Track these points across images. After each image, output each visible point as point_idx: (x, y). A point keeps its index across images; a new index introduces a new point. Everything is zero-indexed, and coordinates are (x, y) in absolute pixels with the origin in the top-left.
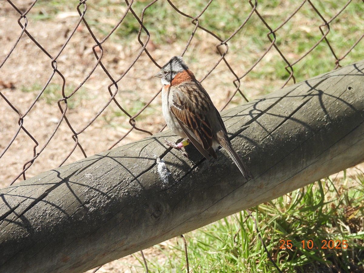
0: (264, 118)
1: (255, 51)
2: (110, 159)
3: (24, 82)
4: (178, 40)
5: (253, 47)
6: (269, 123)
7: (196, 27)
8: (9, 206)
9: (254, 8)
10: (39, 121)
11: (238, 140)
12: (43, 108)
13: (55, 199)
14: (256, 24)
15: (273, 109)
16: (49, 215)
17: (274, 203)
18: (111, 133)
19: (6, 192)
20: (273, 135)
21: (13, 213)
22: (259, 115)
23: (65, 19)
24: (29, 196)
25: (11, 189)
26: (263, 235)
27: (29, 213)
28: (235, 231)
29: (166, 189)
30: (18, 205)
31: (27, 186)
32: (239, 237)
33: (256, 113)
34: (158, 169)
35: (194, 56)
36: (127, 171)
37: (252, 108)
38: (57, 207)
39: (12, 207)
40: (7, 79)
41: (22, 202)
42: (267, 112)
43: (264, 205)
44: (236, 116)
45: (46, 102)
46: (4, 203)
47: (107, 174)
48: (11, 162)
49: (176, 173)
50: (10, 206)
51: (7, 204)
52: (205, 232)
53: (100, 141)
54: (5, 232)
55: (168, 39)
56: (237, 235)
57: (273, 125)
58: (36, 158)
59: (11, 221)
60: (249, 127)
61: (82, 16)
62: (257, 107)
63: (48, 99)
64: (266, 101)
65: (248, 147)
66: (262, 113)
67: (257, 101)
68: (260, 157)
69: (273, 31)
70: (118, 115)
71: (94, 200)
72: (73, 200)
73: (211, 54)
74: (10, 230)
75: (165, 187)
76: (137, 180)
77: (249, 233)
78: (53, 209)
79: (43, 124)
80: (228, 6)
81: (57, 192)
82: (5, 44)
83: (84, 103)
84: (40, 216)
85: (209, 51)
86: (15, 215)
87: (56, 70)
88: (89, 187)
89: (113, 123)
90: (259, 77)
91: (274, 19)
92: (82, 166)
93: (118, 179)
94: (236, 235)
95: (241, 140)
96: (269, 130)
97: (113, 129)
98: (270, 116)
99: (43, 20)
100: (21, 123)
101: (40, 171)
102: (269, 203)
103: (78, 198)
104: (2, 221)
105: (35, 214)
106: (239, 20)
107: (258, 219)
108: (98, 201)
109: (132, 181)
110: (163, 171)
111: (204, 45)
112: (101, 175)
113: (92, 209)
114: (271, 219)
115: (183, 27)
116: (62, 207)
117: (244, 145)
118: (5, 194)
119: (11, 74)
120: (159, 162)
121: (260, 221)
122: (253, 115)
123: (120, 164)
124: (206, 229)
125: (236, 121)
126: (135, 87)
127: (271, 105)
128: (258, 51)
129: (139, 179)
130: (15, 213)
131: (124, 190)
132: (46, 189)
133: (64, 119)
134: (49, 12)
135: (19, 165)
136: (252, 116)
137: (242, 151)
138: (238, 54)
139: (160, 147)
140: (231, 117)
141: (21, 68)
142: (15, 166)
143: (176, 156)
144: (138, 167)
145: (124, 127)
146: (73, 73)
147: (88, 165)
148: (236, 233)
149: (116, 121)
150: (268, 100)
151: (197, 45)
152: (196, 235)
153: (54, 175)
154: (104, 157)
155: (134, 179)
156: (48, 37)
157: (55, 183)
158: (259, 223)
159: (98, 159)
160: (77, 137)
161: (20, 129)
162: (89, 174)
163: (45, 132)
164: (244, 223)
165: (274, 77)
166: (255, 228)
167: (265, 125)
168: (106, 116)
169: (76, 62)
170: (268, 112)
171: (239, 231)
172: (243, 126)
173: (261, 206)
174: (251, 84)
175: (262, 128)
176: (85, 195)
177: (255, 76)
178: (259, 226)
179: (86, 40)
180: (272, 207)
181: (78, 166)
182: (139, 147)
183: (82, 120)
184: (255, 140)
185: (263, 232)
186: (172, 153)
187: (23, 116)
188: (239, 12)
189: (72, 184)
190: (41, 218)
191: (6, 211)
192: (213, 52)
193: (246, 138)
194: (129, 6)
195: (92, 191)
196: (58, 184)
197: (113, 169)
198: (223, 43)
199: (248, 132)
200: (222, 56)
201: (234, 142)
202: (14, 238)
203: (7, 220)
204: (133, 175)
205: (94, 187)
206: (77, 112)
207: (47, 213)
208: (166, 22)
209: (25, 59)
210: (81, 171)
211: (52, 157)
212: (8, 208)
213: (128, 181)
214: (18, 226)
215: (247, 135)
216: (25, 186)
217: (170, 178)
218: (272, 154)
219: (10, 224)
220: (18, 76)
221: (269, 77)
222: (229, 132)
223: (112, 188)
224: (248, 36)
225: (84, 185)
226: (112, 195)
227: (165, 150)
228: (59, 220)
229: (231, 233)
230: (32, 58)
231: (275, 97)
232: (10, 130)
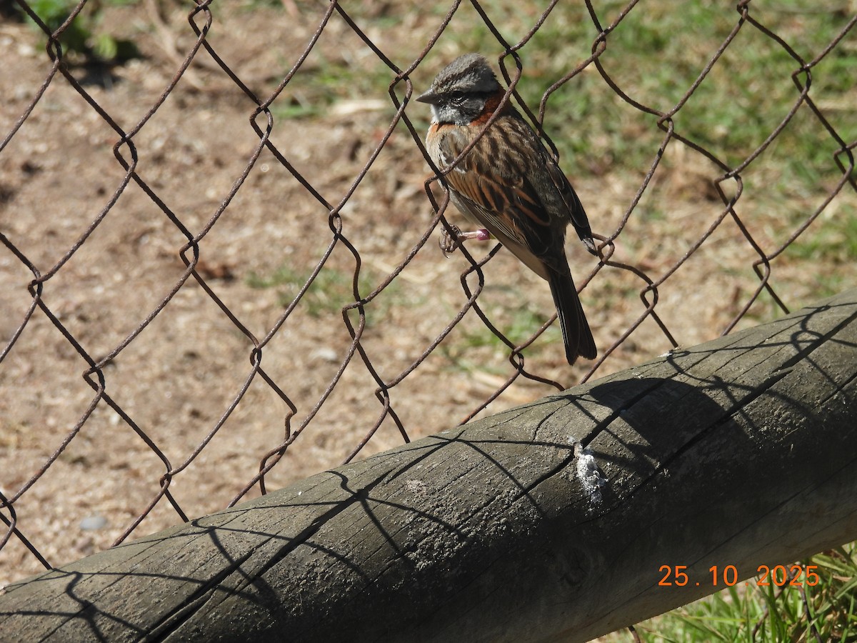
0: (827, 350)
1: (799, 193)
2: (465, 445)
3: (254, 263)
4: (618, 168)
5: (793, 185)
6: (838, 364)
7: (667, 135)
8: (227, 555)
9: (803, 93)
10: (290, 357)
11: (766, 402)
12: (300, 324)
13: (336, 538)
14: (801, 131)
15: (847, 330)
16: (322, 577)
17: (848, 551)
18: (459, 385)
19: (221, 524)
20: (847, 390)
21: (236, 573)
22: (815, 344)
23: (351, 115)
24: (274, 533)
25: (233, 515)
26: (821, 626)
27: (274, 573)
28: (756, 617)
29: (595, 517)
30: (250, 554)
31: (270, 509)
32: (766, 632)
33: (809, 339)
34: (579, 471)
35: (655, 205)
36: (505, 475)
37: (798, 328)
38: (341, 558)
39: (236, 557)
40: (214, 258)
41: (258, 547)
42: (834, 337)
43: (825, 557)
44: (760, 345)
45: (307, 310)
46: (215, 548)
47: (458, 481)
48: (224, 454)
49: (620, 481)
50: (230, 555)
51: (222, 550)
52: (684, 618)
53: (433, 403)
54: (219, 616)
55: (593, 165)
56: (761, 627)
57: (847, 368)
58: (290, 443)
59: (232, 592)
60: (791, 371)
61: (400, 109)
62: (809, 326)
63: (311, 304)
64: (831, 310)
65: (790, 420)
66: (822, 339)
67: (810, 311)
68: (817, 443)
69: (847, 147)
70: (477, 342)
71: (426, 543)
72: (377, 543)
73: (693, 201)
74: (229, 613)
75: (595, 512)
76: (529, 496)
77: (789, 622)
78: (330, 563)
79: (299, 363)
80: (735, 88)
81: (341, 522)
82: (209, 175)
83: (396, 313)
84: (301, 580)
85: (689, 194)
86: (242, 578)
87: (338, 236)
88: (415, 511)
89: (465, 362)
90: (806, 256)
91: (844, 118)
92: (399, 463)
93: (485, 492)
94: (757, 627)
95: (772, 403)
96: (839, 379)
97: (464, 376)
98: (840, 347)
99: (298, 118)
100: (257, 361)
101: (294, 474)
102: (836, 552)
103: (389, 539)
104: (211, 590)
105: (288, 574)
106: (760, 121)
107: (809, 590)
108: (436, 545)
109: (516, 498)
110: (589, 474)
111: (679, 179)
112: (444, 484)
113: (422, 564)
114: (840, 589)
115: (628, 138)
116: (352, 559)
117: (779, 416)
118: (218, 528)
119: (225, 246)
120: (579, 455)
121: (813, 596)
122: (801, 344)
123: (488, 457)
124: (685, 612)
125: (762, 357)
126: (515, 277)
127: (842, 321)
128: (805, 194)
129: (533, 494)
130: (241, 571)
131: (499, 520)
132: (314, 517)
133: (357, 351)
134: (314, 100)
135: (242, 459)
136: (797, 347)
137: (776, 429)
138: (759, 201)
139: (581, 418)
140: (749, 347)
141: (247, 232)
142: (235, 462)
143: (620, 441)
144: (528, 467)
145: (489, 372)
146: (369, 244)
147: (413, 460)
148: (758, 622)
149: (473, 357)
150: (836, 310)
151: (661, 179)
152: (662, 627)
153: (332, 482)
154: (451, 441)
155: (522, 494)
156: (312, 157)
157: (337, 502)
158: (812, 600)
159: (437, 446)
160: (386, 394)
161: (254, 375)
162: (416, 482)
163: (304, 383)
164: (776, 599)
165: (842, 256)
166: (803, 610)
167: (829, 367)
168: (448, 346)
169: (377, 218)
170: (837, 336)
171: (765, 617)
172: (776, 370)
173: (816, 558)
174: (789, 271)
175: (821, 375)
176: (407, 531)
177: (798, 252)
178: (811, 606)
179: (400, 166)
180: (844, 562)
181: (390, 463)
182: (533, 418)
183: (390, 354)
184: (805, 403)
185: (821, 621)
186: (610, 433)
187: (260, 344)
188: (761, 101)
189: (375, 504)
190: (302, 583)
191: (221, 568)
192: (700, 196)
193: (783, 397)
194: (511, 85)
195: (422, 521)
196: (342, 505)
197: (471, 469)
198: (730, 174)
199: (790, 384)
200: (727, 205)
201: (755, 407)
202: (238, 631)
203: (224, 589)
204: (519, 485)
205: (428, 512)
206: (379, 336)
207: (317, 573)
208: (590, 125)
209: (256, 211)
210: (398, 474)
211: (322, 441)
212: (226, 560)
213: (507, 499)
214: (248, 604)
215: (786, 391)
216: (266, 509)
217: (606, 490)
218: (845, 437)
219: (229, 599)
220: (240, 250)
221: (831, 254)
222: (745, 384)
223: (470, 514)
224: (782, 158)
225: (404, 508)
226: (469, 531)
227: (595, 425)
228: (345, 589)
229: (746, 621)
230: (274, 209)
231: (851, 301)
232: (222, 377)
